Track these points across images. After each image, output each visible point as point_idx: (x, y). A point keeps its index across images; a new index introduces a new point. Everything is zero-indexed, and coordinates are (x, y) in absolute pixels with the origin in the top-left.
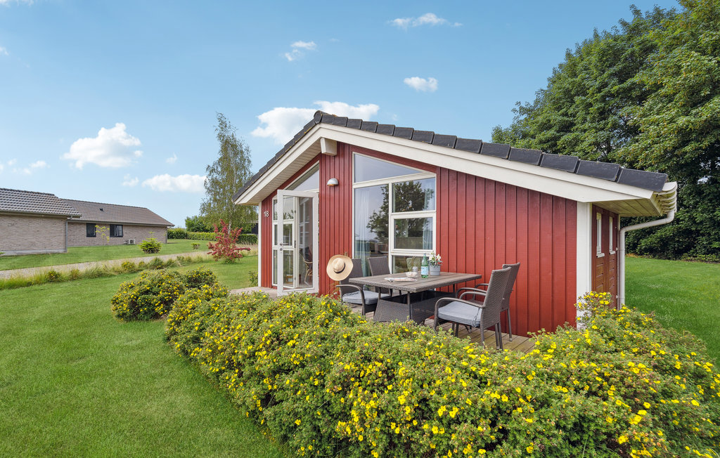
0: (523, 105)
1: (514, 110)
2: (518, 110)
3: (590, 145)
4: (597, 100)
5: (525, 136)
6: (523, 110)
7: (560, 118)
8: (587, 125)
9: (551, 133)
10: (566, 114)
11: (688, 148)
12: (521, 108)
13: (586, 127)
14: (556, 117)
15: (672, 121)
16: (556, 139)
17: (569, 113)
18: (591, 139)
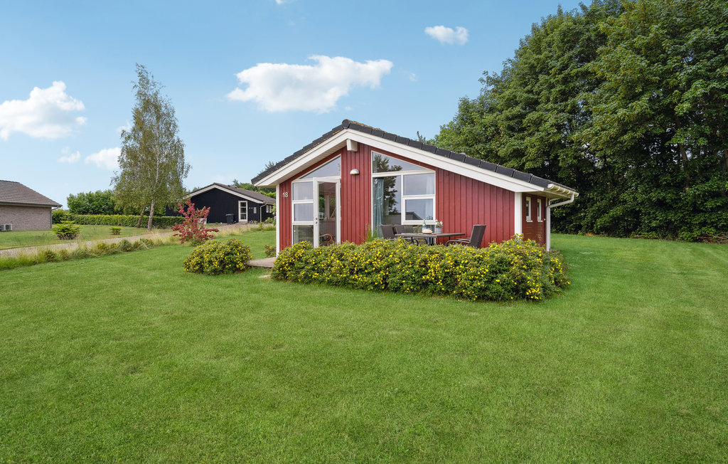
0: (491, 75)
1: (482, 80)
2: (485, 79)
3: (552, 126)
4: (558, 81)
5: (491, 110)
6: (491, 81)
7: (525, 95)
8: (550, 105)
9: (517, 110)
10: (530, 92)
11: (626, 137)
12: (488, 78)
13: (549, 107)
14: (522, 94)
16: (522, 116)
17: (534, 91)
18: (552, 121)
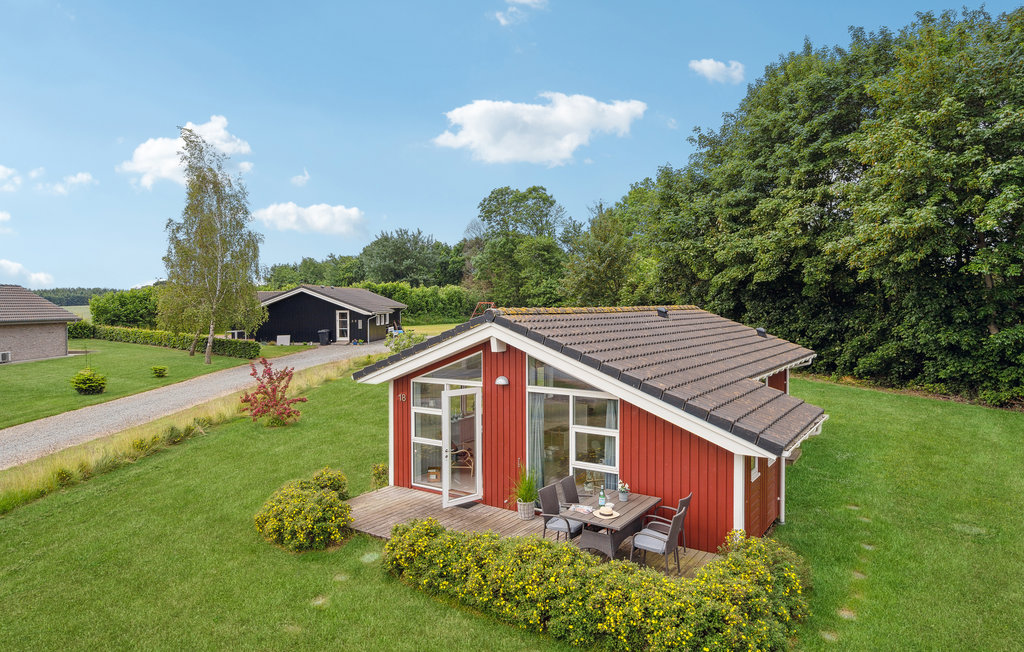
15: (884, 219)
